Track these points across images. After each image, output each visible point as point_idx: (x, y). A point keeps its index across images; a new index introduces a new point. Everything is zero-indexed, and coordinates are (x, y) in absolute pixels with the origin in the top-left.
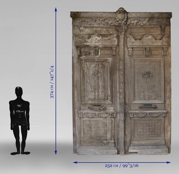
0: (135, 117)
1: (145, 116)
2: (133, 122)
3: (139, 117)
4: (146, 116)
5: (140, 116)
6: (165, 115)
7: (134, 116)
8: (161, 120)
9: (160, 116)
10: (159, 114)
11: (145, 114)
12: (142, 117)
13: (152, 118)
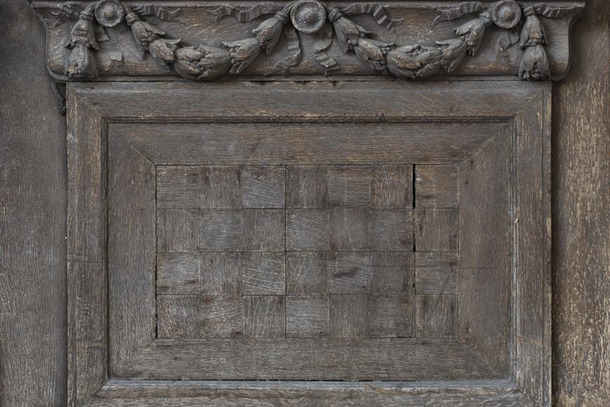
0: (122, 72)
1: (263, 51)
2: (84, 153)
3: (171, 70)
4: (281, 60)
5: (188, 52)
6: (562, 52)
7: (110, 57)
8: (505, 119)
9: (489, 59)
10: (473, 26)
11: (267, 25)
12: (224, 74)
13: (370, 94)
